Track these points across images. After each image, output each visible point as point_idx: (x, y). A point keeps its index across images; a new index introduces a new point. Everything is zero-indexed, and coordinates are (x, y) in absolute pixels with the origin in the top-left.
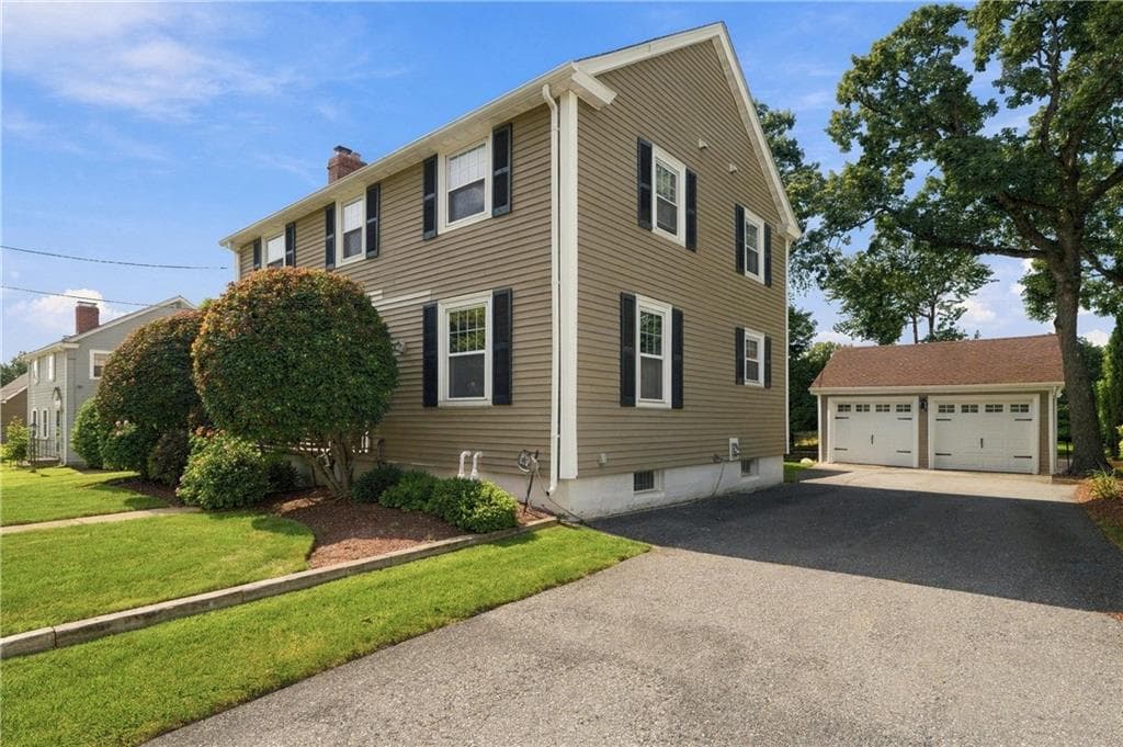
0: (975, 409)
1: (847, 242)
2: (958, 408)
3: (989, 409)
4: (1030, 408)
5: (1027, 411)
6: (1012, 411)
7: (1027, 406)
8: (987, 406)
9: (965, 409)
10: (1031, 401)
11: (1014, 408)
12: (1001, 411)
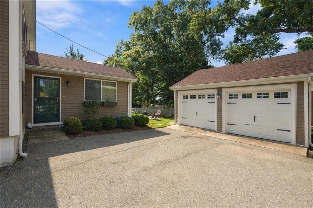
0: (250, 96)
1: (223, 37)
2: (240, 96)
3: (259, 96)
4: (289, 95)
5: (287, 97)
6: (275, 97)
7: (287, 93)
8: (258, 94)
9: (244, 96)
10: (290, 90)
11: (277, 95)
12: (268, 97)
